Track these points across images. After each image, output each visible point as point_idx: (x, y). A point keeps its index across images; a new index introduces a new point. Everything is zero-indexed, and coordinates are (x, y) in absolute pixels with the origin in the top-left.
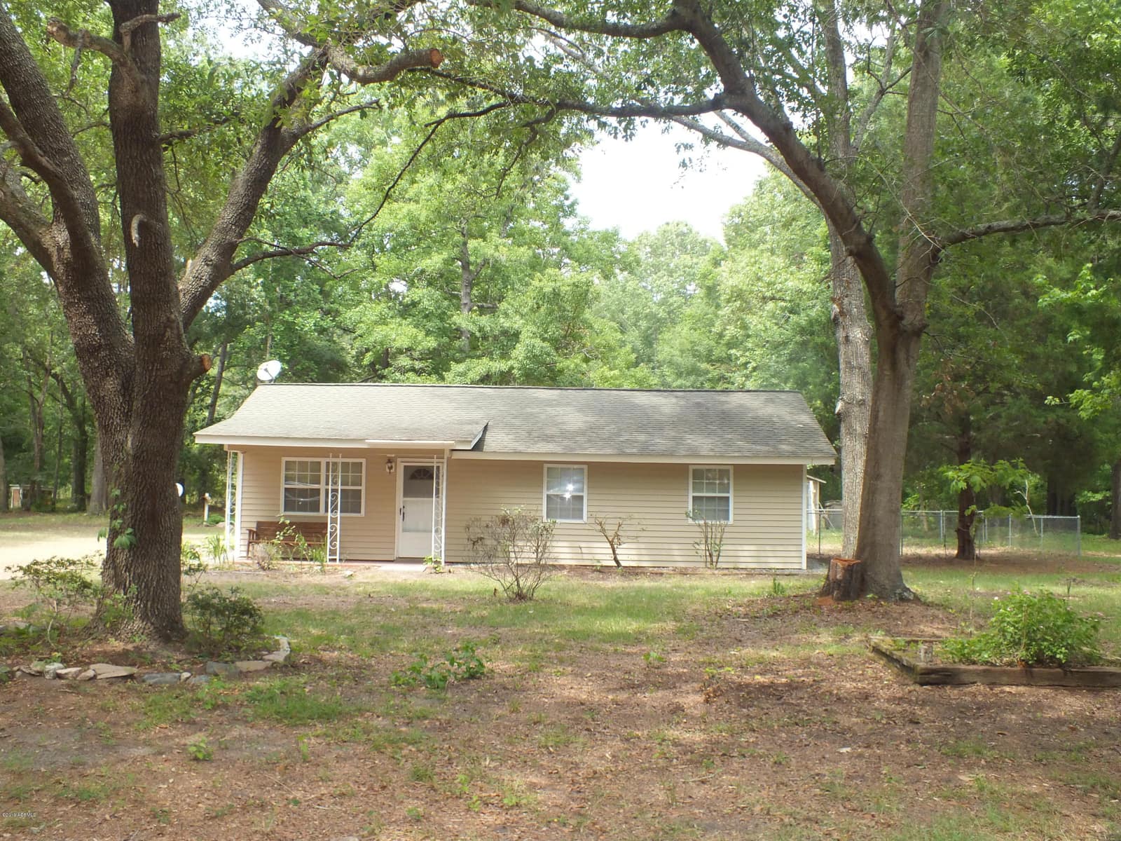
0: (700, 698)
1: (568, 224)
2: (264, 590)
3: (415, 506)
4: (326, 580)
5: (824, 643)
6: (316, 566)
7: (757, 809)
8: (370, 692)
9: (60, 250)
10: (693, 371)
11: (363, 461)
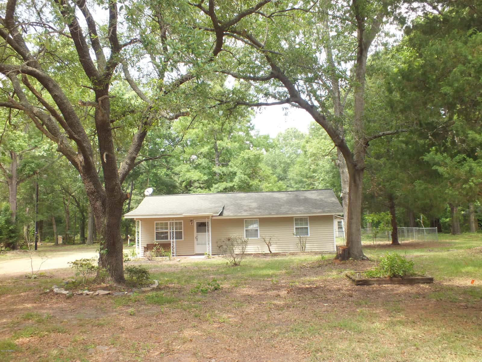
0: (286, 292)
1: (252, 133)
2: (150, 267)
3: (201, 236)
4: (171, 263)
5: (334, 274)
6: (167, 258)
7: (293, 320)
8: (183, 295)
9: (81, 162)
10: (301, 182)
11: (182, 221)
